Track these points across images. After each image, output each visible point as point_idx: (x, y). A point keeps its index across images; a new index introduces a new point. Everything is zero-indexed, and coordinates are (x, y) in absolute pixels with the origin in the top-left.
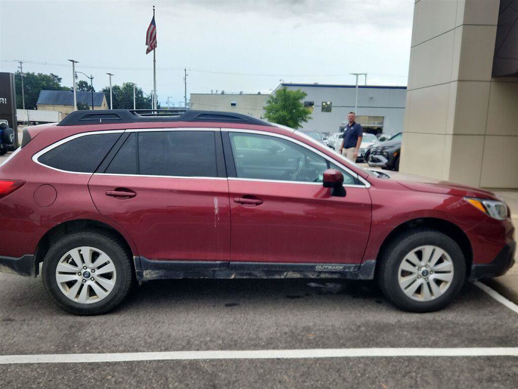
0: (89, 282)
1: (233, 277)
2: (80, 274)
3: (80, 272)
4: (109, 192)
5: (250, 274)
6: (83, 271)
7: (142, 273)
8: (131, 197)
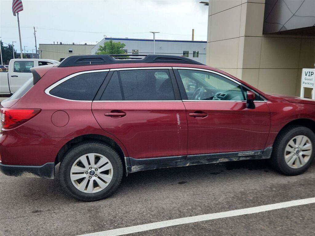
0: (94, 178)
1: (188, 165)
2: (87, 173)
3: (87, 172)
4: (107, 114)
5: (198, 162)
6: (90, 170)
7: (131, 168)
8: (122, 116)
